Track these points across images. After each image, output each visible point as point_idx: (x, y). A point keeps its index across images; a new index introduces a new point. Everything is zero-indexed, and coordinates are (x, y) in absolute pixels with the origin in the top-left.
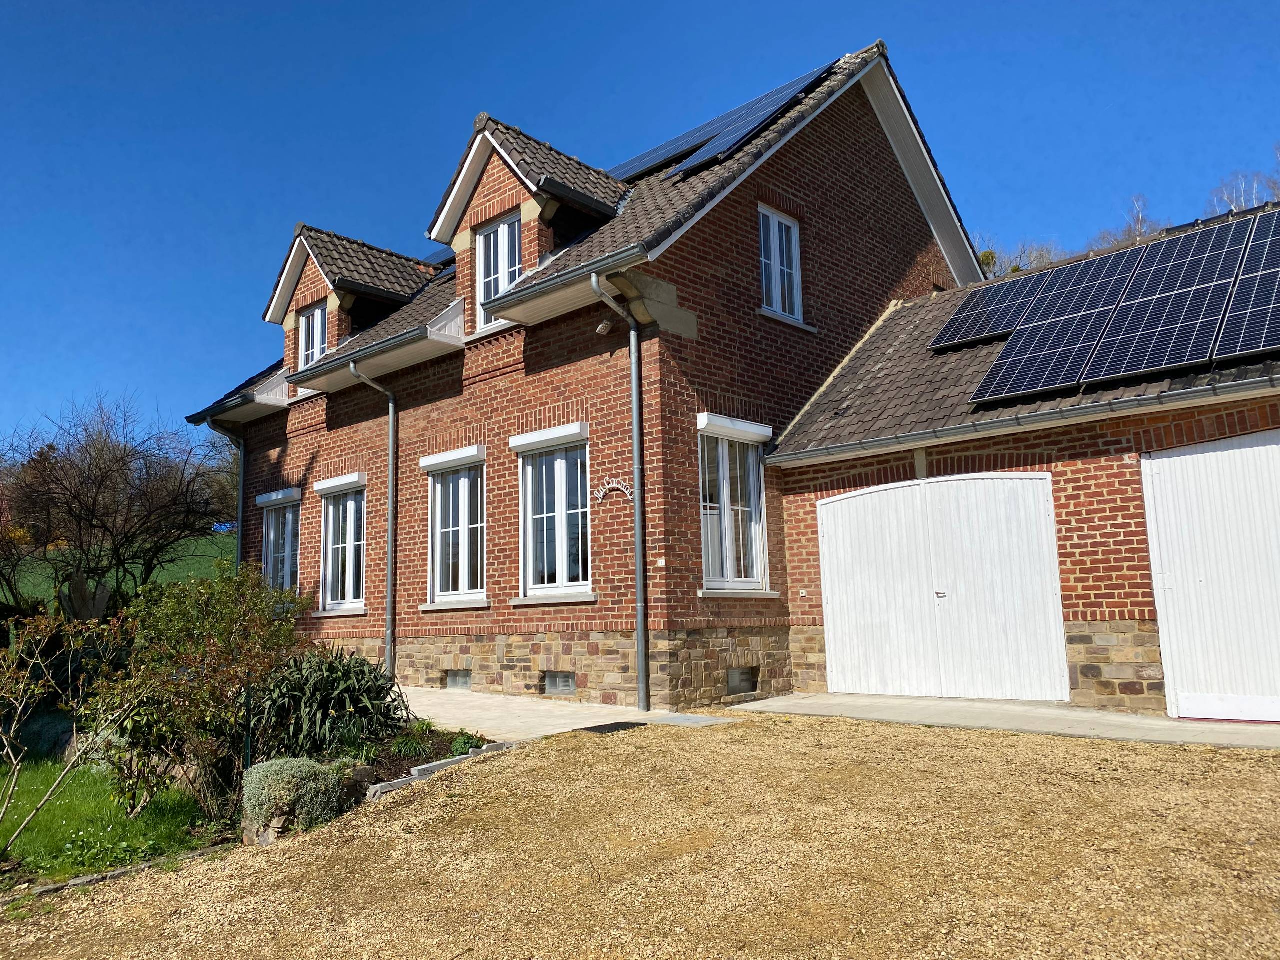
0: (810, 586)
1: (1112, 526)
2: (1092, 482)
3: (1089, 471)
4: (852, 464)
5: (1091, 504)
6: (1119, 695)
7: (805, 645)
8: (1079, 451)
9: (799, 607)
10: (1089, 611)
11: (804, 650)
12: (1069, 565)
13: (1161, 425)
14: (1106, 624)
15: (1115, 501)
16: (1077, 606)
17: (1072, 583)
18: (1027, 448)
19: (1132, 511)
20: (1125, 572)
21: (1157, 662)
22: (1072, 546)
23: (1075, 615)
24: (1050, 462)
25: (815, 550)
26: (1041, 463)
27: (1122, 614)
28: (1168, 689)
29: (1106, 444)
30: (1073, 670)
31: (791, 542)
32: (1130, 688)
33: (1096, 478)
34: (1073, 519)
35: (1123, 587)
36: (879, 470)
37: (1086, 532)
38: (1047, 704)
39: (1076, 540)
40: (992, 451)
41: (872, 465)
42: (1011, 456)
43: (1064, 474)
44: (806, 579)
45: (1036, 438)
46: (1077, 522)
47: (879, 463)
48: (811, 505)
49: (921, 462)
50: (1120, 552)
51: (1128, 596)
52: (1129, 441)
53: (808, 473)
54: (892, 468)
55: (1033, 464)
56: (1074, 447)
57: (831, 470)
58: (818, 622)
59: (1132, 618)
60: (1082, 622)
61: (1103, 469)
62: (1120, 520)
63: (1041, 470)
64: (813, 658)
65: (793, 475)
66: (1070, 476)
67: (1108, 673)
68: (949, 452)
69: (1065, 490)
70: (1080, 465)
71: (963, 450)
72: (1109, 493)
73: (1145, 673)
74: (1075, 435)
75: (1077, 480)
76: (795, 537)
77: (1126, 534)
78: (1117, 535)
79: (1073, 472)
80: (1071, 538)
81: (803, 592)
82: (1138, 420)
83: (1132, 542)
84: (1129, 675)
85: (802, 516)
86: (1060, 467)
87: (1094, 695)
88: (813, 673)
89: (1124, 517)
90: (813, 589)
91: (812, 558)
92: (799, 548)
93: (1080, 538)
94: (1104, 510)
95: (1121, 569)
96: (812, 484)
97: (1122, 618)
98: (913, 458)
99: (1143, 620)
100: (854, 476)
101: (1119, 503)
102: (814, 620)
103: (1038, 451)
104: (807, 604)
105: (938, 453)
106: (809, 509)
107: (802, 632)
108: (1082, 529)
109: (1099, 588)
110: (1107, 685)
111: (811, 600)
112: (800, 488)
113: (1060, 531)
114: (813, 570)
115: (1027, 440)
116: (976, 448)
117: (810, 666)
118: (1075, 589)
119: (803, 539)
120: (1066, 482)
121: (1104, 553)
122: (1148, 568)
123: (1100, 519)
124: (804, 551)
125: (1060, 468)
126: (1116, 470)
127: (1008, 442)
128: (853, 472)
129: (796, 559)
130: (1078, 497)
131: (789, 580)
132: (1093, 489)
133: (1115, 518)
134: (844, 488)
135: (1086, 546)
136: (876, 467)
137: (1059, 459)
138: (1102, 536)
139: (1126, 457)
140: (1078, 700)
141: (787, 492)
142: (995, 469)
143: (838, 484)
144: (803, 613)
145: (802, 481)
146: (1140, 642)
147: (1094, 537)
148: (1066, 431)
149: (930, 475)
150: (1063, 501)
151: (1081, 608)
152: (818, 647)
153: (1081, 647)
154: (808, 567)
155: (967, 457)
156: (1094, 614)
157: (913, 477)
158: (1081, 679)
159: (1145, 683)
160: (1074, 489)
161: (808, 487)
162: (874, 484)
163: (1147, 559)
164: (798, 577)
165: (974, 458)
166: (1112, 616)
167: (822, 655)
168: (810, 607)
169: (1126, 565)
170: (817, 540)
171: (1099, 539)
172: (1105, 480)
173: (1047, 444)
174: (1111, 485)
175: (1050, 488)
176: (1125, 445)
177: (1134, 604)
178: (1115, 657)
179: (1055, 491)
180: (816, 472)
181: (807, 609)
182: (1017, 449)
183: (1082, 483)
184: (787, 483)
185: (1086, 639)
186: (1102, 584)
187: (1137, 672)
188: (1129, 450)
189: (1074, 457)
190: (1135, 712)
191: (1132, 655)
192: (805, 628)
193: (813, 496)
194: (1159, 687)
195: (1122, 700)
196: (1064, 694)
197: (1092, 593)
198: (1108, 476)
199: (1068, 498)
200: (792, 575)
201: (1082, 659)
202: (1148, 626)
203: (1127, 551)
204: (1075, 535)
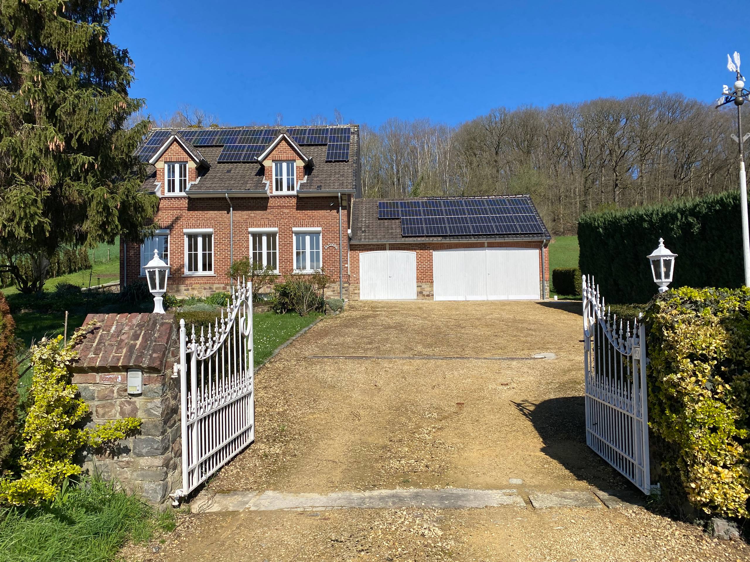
0: (356, 274)
2: (424, 255)
4: (370, 245)
5: (423, 259)
7: (354, 288)
9: (353, 279)
10: (421, 281)
11: (354, 290)
12: (418, 271)
13: (438, 245)
14: (424, 283)
18: (411, 246)
19: (431, 261)
21: (433, 291)
22: (419, 268)
23: (419, 281)
24: (416, 250)
25: (358, 265)
29: (427, 247)
30: (417, 292)
31: (351, 263)
32: (428, 296)
34: (420, 262)
35: (428, 276)
36: (377, 247)
37: (422, 265)
38: (412, 299)
40: (404, 246)
41: (375, 246)
42: (408, 248)
44: (355, 272)
45: (414, 245)
48: (358, 254)
53: (359, 246)
54: (380, 247)
55: (412, 250)
57: (364, 246)
59: (429, 282)
60: (420, 283)
61: (426, 252)
62: (428, 263)
63: (414, 251)
64: (356, 292)
65: (356, 246)
67: (424, 293)
68: (394, 245)
69: (419, 256)
70: (422, 251)
71: (397, 245)
73: (431, 293)
74: (422, 245)
76: (353, 262)
78: (428, 266)
79: (420, 253)
81: (355, 276)
82: (433, 244)
83: (430, 267)
84: (428, 293)
85: (355, 256)
86: (418, 251)
87: (421, 297)
88: (356, 295)
91: (357, 267)
94: (426, 261)
95: (428, 273)
97: (427, 282)
98: (386, 245)
100: (371, 248)
101: (429, 260)
102: (357, 282)
103: (414, 247)
105: (392, 245)
109: (424, 276)
110: (424, 295)
111: (357, 277)
113: (417, 264)
116: (401, 245)
118: (419, 276)
119: (355, 262)
121: (425, 269)
122: (433, 273)
123: (425, 263)
124: (355, 265)
126: (429, 253)
129: (353, 267)
130: (421, 258)
134: (367, 251)
135: (422, 268)
137: (418, 249)
139: (431, 250)
140: (418, 298)
141: (351, 250)
142: (403, 250)
143: (366, 249)
144: (354, 281)
145: (357, 248)
146: (430, 287)
147: (424, 266)
148: (420, 244)
149: (390, 250)
150: (418, 258)
152: (358, 289)
153: (419, 288)
154: (356, 269)
155: (398, 247)
157: (385, 250)
158: (419, 294)
160: (421, 256)
161: (358, 250)
162: (376, 250)
163: (433, 271)
164: (353, 272)
165: (400, 247)
167: (359, 291)
168: (356, 279)
170: (359, 263)
173: (416, 246)
174: (427, 256)
175: (416, 255)
176: (431, 248)
177: (430, 279)
178: (426, 290)
182: (409, 246)
185: (420, 286)
189: (421, 249)
190: (428, 300)
191: (429, 289)
192: (355, 284)
193: (359, 252)
194: (433, 295)
195: (426, 298)
196: (415, 297)
197: (422, 277)
198: (427, 254)
200: (351, 271)
201: (419, 290)
202: (432, 284)
203: (429, 269)
204: (420, 265)
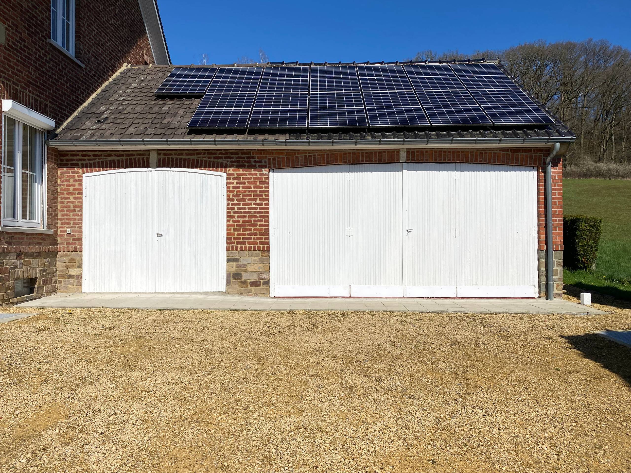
0: (74, 227)
1: (254, 204)
2: (246, 181)
3: (245, 174)
4: (110, 153)
5: (245, 192)
6: (249, 287)
7: (67, 263)
8: (241, 164)
9: (65, 240)
10: (239, 246)
11: (67, 267)
12: (231, 222)
13: (281, 156)
14: (247, 253)
15: (256, 191)
16: (233, 243)
17: (232, 232)
18: (215, 158)
19: (264, 197)
20: (258, 227)
21: (267, 271)
22: (234, 213)
23: (232, 248)
24: (226, 167)
25: (80, 205)
26: (222, 167)
27: (255, 247)
28: (271, 284)
29: (255, 162)
30: (228, 275)
31: (62, 198)
32: (255, 284)
33: (248, 178)
34: (235, 199)
35: (256, 234)
36: (127, 160)
37: (241, 206)
38: (214, 293)
39: (236, 210)
41: (122, 155)
42: (206, 161)
43: (233, 175)
44: (72, 222)
45: (220, 154)
46: (237, 200)
47: (127, 155)
48: (78, 176)
49: (153, 158)
50: (256, 217)
51: (258, 239)
52: (265, 162)
53: (78, 155)
54: (135, 159)
55: (217, 167)
56: (239, 162)
57: (94, 155)
58: (78, 250)
59: (259, 250)
60: (235, 251)
61: (252, 174)
62: (258, 201)
63: (221, 171)
64: (72, 272)
65: (67, 155)
66: (236, 176)
67: (245, 277)
68: (171, 154)
69: (233, 183)
70: (241, 171)
71: (179, 154)
72: (254, 187)
73: (262, 277)
74: (240, 155)
75: (239, 179)
76: (65, 196)
77: (260, 209)
78: (256, 208)
79: (237, 174)
80: (234, 208)
81: (69, 231)
82: (271, 152)
83: (262, 213)
84: (255, 278)
85: (71, 182)
87: (238, 288)
88: (72, 280)
89: (260, 200)
90: (76, 229)
91: (77, 209)
92: (68, 202)
93: (238, 208)
94: (251, 196)
95: (256, 225)
96: (80, 163)
97: (255, 250)
98: (149, 155)
99: (264, 251)
100: (110, 161)
101: (258, 193)
102: (76, 248)
103: (221, 161)
104: (72, 238)
105: (165, 154)
106: (77, 178)
107: (66, 255)
108: (239, 204)
109: (245, 234)
110: (244, 283)
111: (74, 236)
112: (72, 164)
113: (228, 204)
114: (77, 217)
115: (215, 154)
116: (187, 154)
117: (71, 276)
118: (233, 234)
119: (71, 197)
120: (234, 179)
121: (249, 217)
122: (268, 226)
123: (249, 200)
124: (72, 205)
125: (231, 172)
126: (258, 176)
127: (204, 154)
128: (109, 158)
129: (65, 209)
130: (239, 187)
131: (59, 222)
132: (247, 184)
133: (255, 200)
134: (103, 168)
135: (240, 213)
136: (124, 158)
137: (231, 167)
138: (249, 208)
139: (263, 170)
140: (230, 290)
141: (61, 166)
142: (196, 167)
143: (99, 165)
144: (68, 244)
145: (73, 160)
146: (261, 261)
147: (245, 209)
148: (236, 152)
149: (159, 166)
150: (231, 189)
151: (235, 244)
152: (77, 264)
153: (234, 264)
154: (74, 215)
155: (181, 159)
156: (241, 247)
157: (148, 166)
158: (232, 280)
159: (262, 281)
160: (237, 183)
161: (78, 165)
162: (123, 167)
163: (268, 221)
164: (66, 221)
165: (185, 159)
166: (250, 248)
167: (79, 270)
168: (74, 240)
169: (259, 223)
170: (81, 198)
171: (247, 210)
172: (252, 180)
173: (225, 158)
174: (255, 183)
175: (225, 181)
176: (263, 164)
177: (261, 243)
178: (249, 269)
179: (228, 183)
180: (83, 155)
181: (71, 241)
182: (209, 158)
183: (242, 181)
184: (62, 160)
185: (236, 260)
186: (247, 232)
187: (259, 276)
188: (265, 167)
189: (239, 166)
190: (256, 295)
191: (257, 268)
192: (69, 253)
193: (80, 170)
194: (267, 283)
195: (251, 290)
196: (223, 287)
197: (242, 237)
198: (254, 179)
199: (234, 187)
200: (61, 219)
201: (234, 270)
202: (266, 254)
203: (260, 217)
204: (236, 207)
